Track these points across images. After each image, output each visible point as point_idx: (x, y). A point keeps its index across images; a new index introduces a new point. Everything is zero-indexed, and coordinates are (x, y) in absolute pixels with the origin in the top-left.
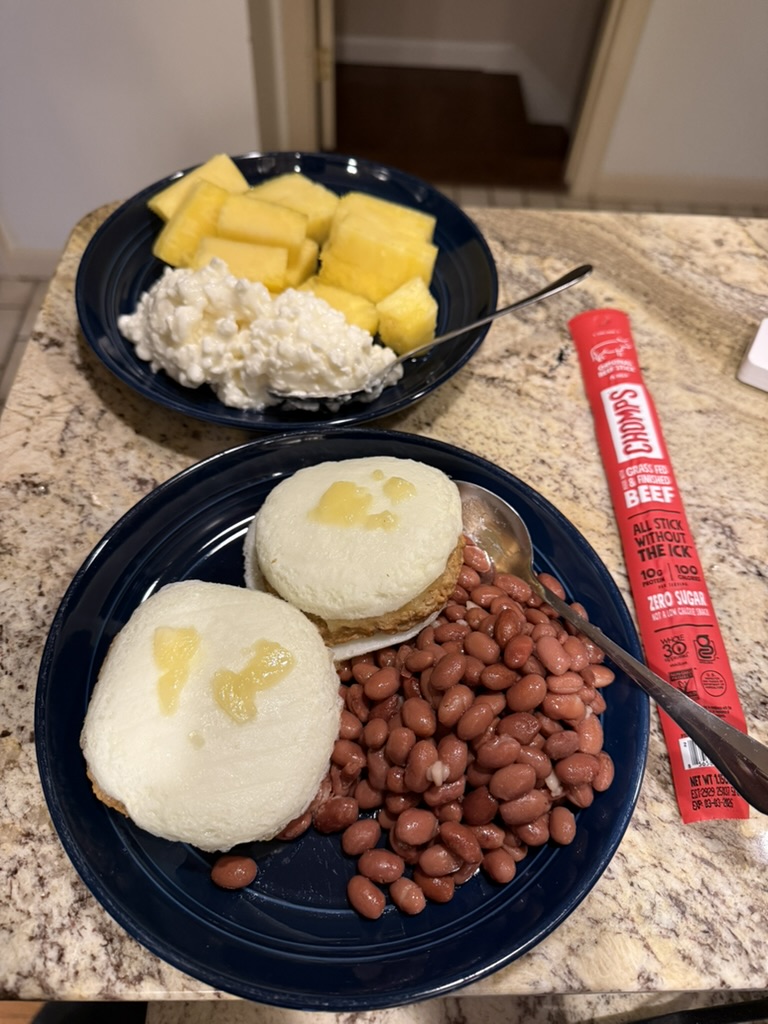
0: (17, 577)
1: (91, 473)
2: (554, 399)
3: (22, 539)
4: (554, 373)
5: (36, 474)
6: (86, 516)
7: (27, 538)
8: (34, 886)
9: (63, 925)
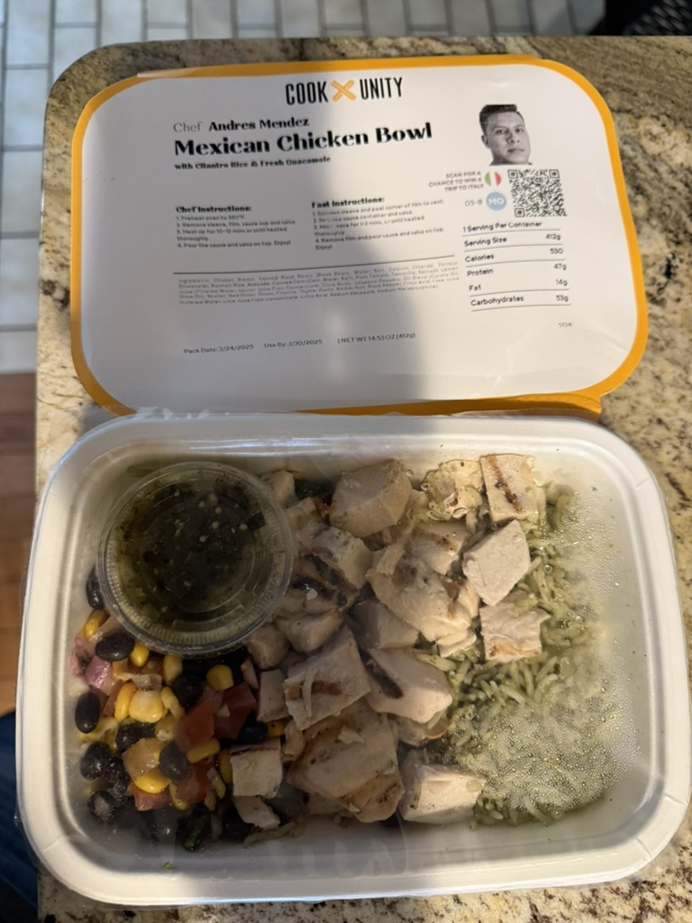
2: (665, 332)
4: (664, 296)
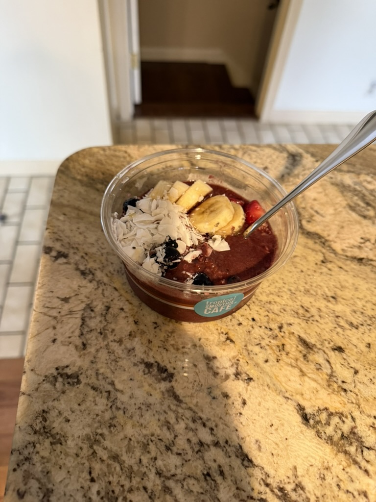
0: (69, 465)
1: (109, 362)
3: (66, 427)
5: (67, 366)
6: (114, 401)
7: (70, 426)
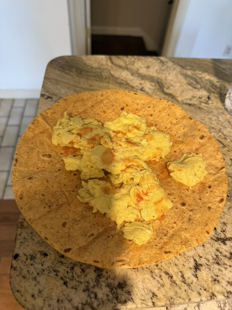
2: (210, 110)
4: (208, 103)
8: (81, 272)
9: (94, 285)
